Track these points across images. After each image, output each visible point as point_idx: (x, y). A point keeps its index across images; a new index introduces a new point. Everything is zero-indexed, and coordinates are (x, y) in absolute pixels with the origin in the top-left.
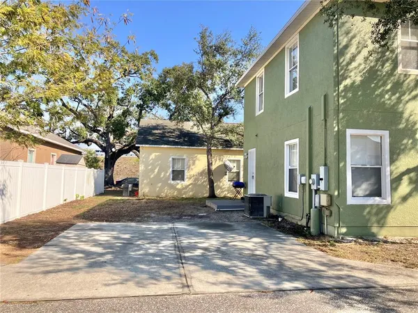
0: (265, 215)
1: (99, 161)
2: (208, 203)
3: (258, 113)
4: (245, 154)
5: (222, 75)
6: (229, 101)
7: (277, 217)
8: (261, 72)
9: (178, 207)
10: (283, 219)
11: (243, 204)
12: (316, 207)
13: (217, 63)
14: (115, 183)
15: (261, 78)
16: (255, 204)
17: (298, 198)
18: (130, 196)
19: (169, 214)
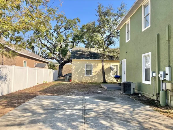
0: (132, 93)
1: (55, 66)
2: (102, 86)
3: (127, 41)
4: (121, 62)
5: (108, 26)
6: (112, 38)
7: (138, 94)
8: (128, 21)
9: (88, 88)
10: (142, 95)
11: (120, 87)
12: (163, 90)
13: (106, 20)
14: (63, 76)
15: (128, 24)
16: (127, 87)
17: (151, 84)
18: (68, 81)
19: (83, 91)
